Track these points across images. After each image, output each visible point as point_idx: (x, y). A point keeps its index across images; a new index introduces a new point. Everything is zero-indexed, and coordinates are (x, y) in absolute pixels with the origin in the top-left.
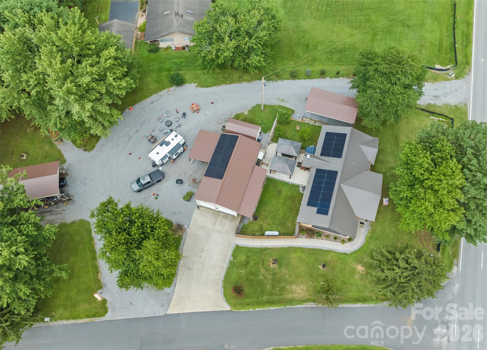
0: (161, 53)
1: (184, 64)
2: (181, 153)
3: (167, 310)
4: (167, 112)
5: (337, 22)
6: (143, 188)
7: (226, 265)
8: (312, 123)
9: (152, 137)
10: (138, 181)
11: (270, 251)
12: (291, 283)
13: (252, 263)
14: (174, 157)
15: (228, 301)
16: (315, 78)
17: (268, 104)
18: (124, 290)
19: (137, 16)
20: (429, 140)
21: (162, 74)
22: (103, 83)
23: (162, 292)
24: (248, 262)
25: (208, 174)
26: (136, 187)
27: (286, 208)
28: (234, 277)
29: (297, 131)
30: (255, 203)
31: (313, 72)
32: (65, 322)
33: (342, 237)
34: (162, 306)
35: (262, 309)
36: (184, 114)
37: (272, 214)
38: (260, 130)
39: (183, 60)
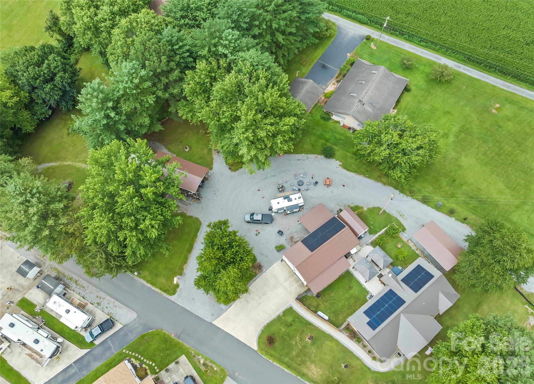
0: (330, 124)
1: (341, 141)
2: (296, 212)
3: (214, 320)
4: (305, 174)
5: (495, 173)
6: (253, 221)
7: (274, 316)
8: (414, 248)
9: (283, 187)
10: (252, 215)
11: (313, 327)
12: (313, 362)
13: (294, 327)
14: (289, 212)
15: (259, 343)
16: (443, 212)
17: (388, 212)
18: (196, 287)
19: (330, 82)
20: (495, 327)
21: (320, 140)
22: (272, 139)
23: (218, 305)
24: (291, 325)
25: (305, 242)
26: (248, 218)
27: (347, 303)
28: (274, 329)
29: (397, 247)
30: (325, 285)
31: (444, 206)
32: (145, 283)
33: (376, 355)
34: (212, 315)
35: (279, 365)
36: (316, 183)
37: (333, 301)
38: (366, 230)
39: (343, 138)
